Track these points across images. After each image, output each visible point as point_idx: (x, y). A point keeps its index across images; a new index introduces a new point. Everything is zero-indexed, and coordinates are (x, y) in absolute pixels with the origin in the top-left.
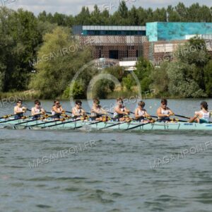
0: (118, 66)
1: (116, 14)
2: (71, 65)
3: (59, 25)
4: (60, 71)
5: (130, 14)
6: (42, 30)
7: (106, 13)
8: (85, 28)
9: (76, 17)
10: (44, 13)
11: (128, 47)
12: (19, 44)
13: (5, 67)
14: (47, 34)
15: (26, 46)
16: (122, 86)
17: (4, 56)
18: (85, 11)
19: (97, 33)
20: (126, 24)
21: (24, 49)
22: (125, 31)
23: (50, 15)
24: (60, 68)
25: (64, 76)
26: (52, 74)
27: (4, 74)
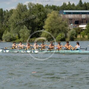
0: (79, 27)
1: (78, 5)
2: (59, 27)
3: (54, 10)
4: (54, 29)
5: (84, 5)
6: (47, 12)
7: (73, 5)
8: (65, 11)
9: (61, 7)
10: (47, 5)
11: (83, 19)
12: (37, 18)
13: (31, 28)
14: (49, 14)
15: (40, 19)
16: (81, 35)
17: (31, 23)
18: (64, 4)
19: (70, 13)
20: (82, 10)
21: (39, 20)
22: (81, 12)
23: (50, 6)
24: (54, 28)
25: (56, 31)
26: (51, 31)
27: (31, 31)
